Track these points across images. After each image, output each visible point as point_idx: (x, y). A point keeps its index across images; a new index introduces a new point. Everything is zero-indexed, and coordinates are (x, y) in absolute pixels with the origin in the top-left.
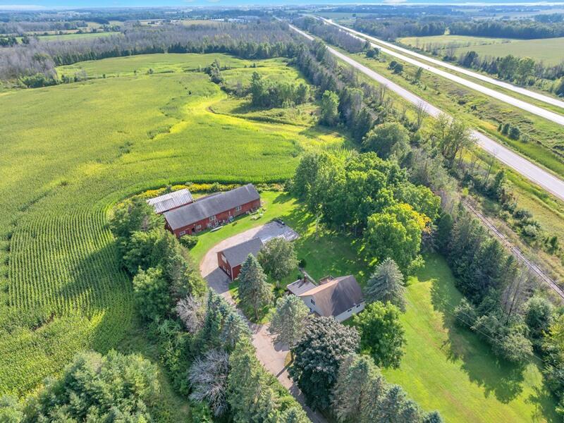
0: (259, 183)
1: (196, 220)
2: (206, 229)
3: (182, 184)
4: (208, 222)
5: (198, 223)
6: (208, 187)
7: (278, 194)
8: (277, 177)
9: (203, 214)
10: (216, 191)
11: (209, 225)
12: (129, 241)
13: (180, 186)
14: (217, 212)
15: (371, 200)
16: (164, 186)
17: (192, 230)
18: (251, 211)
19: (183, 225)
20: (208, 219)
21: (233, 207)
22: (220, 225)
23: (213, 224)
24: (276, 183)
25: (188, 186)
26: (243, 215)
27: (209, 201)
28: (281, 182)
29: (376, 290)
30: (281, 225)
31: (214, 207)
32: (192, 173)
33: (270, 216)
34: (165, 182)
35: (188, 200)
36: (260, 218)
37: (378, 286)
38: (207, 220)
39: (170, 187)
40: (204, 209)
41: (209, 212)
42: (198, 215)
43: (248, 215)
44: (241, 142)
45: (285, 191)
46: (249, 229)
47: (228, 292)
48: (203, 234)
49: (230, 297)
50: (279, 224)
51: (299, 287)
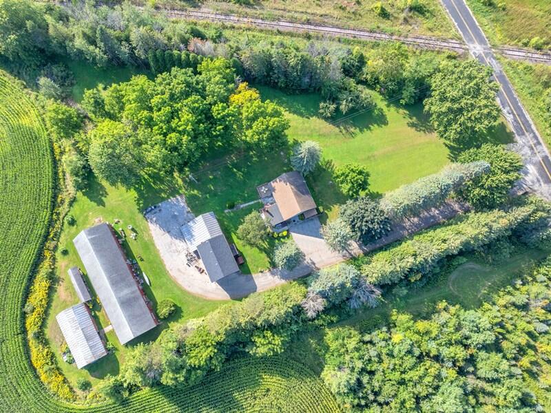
9: (133, 292)
13: (33, 319)
22: (140, 276)
24: (57, 196)
26: (125, 247)
28: (55, 188)
46: (154, 245)
47: (254, 275)
48: (153, 294)
49: (260, 274)
50: (153, 211)
51: (273, 216)
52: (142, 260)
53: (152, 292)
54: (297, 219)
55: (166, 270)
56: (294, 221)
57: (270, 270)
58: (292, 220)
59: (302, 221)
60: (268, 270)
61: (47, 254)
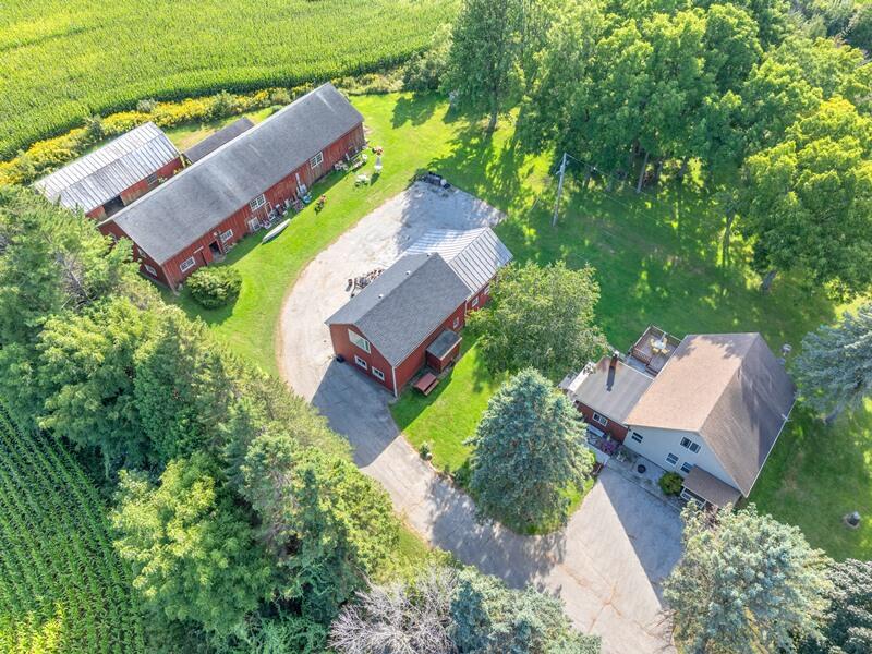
1: (215, 219)
2: (245, 236)
3: (128, 110)
4: (250, 215)
5: (222, 227)
6: (202, 106)
7: (390, 102)
8: (373, 56)
9: (231, 197)
10: (228, 116)
11: (252, 222)
12: (35, 357)
13: (126, 117)
14: (267, 185)
16: (78, 123)
17: (212, 249)
18: (345, 161)
19: (183, 244)
20: (247, 208)
21: (302, 161)
22: (279, 216)
23: (263, 218)
24: (374, 72)
25: (148, 112)
26: (330, 176)
27: (236, 153)
28: (386, 66)
30: (442, 191)
31: (253, 170)
32: (145, 75)
33: (401, 166)
34: (76, 109)
35: (164, 156)
38: (246, 210)
39: (97, 124)
40: (229, 182)
41: (243, 186)
42: (217, 204)
43: (345, 173)
45: (404, 90)
46: (364, 214)
47: (401, 440)
48: (245, 254)
49: (416, 455)
50: (436, 188)
51: (609, 389)
52: (317, 210)
53: (248, 251)
54: (654, 476)
55: (315, 254)
56: (642, 469)
57: (442, 476)
58: (641, 461)
59: (658, 492)
60: (441, 471)
61: (261, 95)
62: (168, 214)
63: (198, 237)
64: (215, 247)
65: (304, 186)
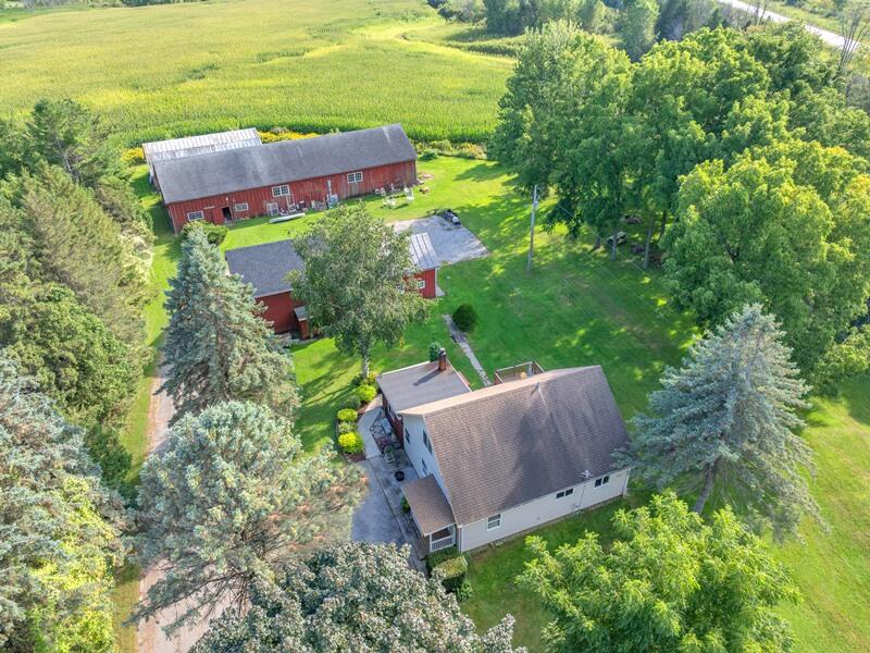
0: (435, 138)
1: (233, 187)
2: (261, 215)
4: (270, 198)
5: (238, 197)
7: (472, 165)
9: (256, 176)
11: (270, 206)
14: (294, 177)
15: (701, 135)
17: (225, 213)
18: (388, 191)
19: (195, 195)
20: (268, 189)
21: (337, 170)
22: (300, 208)
23: (284, 207)
24: (471, 141)
26: (367, 194)
29: (679, 433)
30: (449, 225)
31: (289, 164)
33: (432, 203)
36: (406, 205)
37: (688, 421)
38: (265, 192)
40: (261, 166)
41: (273, 173)
42: (241, 176)
43: (379, 196)
44: (431, 74)
45: (488, 159)
50: (447, 222)
51: (416, 384)
62: (198, 172)
63: (210, 194)
64: (226, 211)
65: (336, 196)
